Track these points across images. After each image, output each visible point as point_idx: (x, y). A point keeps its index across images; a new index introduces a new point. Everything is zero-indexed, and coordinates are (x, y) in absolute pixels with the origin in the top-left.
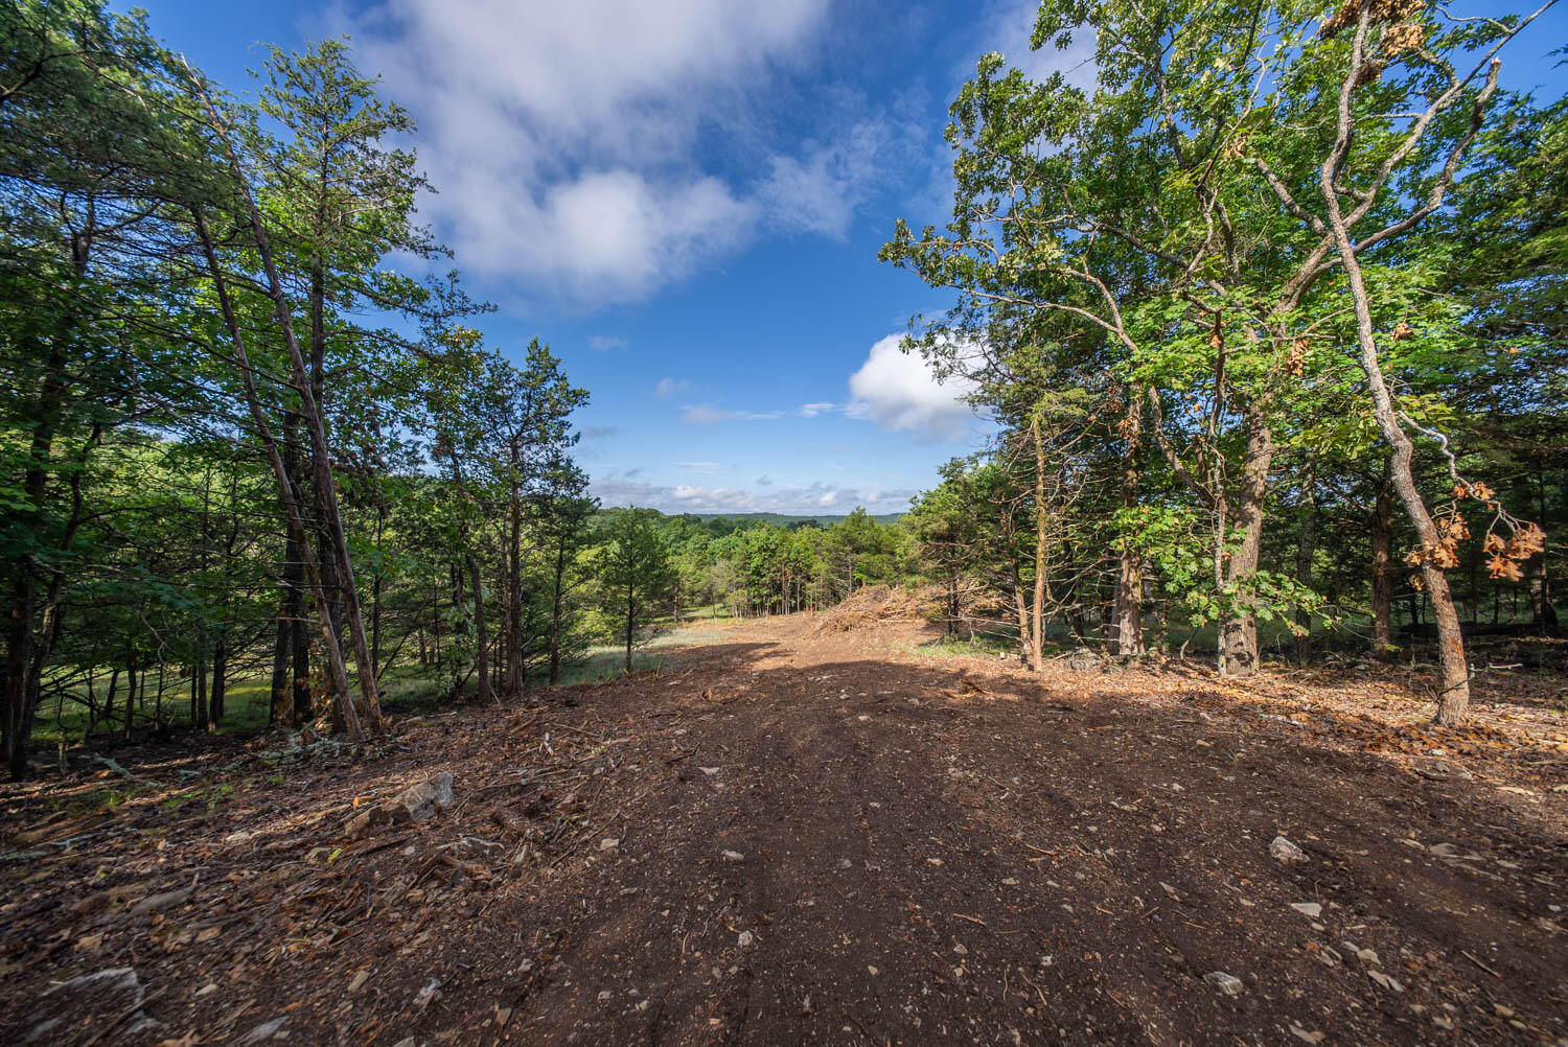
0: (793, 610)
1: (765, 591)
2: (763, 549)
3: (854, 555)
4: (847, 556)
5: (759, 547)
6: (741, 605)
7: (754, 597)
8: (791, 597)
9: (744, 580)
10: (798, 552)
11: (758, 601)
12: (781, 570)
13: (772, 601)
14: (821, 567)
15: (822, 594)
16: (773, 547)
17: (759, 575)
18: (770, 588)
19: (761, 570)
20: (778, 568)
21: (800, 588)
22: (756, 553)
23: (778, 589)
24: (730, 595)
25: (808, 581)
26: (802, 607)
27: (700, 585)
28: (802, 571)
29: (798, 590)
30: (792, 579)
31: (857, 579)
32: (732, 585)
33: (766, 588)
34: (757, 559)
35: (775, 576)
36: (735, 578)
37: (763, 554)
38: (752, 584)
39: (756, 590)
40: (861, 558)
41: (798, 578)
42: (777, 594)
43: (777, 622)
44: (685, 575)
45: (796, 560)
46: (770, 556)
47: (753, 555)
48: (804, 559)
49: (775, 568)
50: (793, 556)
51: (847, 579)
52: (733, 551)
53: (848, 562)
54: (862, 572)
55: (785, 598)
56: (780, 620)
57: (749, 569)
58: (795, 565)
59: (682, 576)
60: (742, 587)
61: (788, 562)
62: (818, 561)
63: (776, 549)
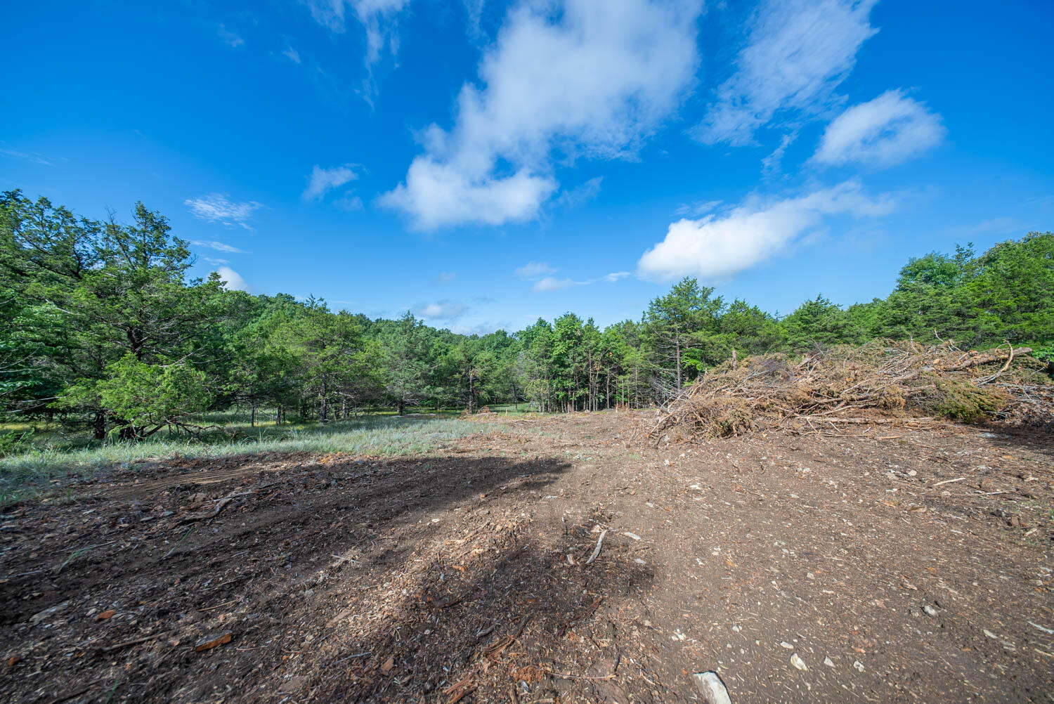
0: (601, 406)
1: (569, 384)
2: (567, 336)
3: (684, 334)
4: (674, 336)
5: (562, 334)
6: (543, 398)
7: (557, 390)
8: (599, 392)
9: (545, 369)
10: (608, 341)
11: (562, 394)
12: (588, 360)
13: (578, 396)
14: (635, 357)
15: (638, 386)
16: (578, 333)
17: (563, 365)
18: (576, 381)
19: (565, 359)
20: (585, 357)
21: (610, 382)
22: (560, 341)
23: (584, 381)
24: (529, 387)
25: (620, 374)
26: (612, 405)
27: (496, 373)
28: (612, 363)
29: (608, 384)
30: (601, 370)
31: (689, 367)
32: (533, 376)
33: (570, 380)
34: (561, 347)
35: (581, 367)
36: (534, 367)
37: (567, 341)
38: (555, 376)
39: (559, 382)
40: (695, 338)
41: (607, 370)
42: (584, 387)
43: (581, 417)
44: (479, 362)
45: (605, 350)
46: (575, 344)
47: (556, 344)
48: (614, 348)
49: (581, 358)
50: (601, 345)
51: (674, 367)
52: (535, 339)
53: (675, 345)
54: (694, 358)
55: (592, 393)
56: (585, 414)
57: (550, 357)
58: (604, 356)
59: (476, 363)
60: (543, 378)
61: (596, 351)
62: (632, 351)
63: (582, 336)
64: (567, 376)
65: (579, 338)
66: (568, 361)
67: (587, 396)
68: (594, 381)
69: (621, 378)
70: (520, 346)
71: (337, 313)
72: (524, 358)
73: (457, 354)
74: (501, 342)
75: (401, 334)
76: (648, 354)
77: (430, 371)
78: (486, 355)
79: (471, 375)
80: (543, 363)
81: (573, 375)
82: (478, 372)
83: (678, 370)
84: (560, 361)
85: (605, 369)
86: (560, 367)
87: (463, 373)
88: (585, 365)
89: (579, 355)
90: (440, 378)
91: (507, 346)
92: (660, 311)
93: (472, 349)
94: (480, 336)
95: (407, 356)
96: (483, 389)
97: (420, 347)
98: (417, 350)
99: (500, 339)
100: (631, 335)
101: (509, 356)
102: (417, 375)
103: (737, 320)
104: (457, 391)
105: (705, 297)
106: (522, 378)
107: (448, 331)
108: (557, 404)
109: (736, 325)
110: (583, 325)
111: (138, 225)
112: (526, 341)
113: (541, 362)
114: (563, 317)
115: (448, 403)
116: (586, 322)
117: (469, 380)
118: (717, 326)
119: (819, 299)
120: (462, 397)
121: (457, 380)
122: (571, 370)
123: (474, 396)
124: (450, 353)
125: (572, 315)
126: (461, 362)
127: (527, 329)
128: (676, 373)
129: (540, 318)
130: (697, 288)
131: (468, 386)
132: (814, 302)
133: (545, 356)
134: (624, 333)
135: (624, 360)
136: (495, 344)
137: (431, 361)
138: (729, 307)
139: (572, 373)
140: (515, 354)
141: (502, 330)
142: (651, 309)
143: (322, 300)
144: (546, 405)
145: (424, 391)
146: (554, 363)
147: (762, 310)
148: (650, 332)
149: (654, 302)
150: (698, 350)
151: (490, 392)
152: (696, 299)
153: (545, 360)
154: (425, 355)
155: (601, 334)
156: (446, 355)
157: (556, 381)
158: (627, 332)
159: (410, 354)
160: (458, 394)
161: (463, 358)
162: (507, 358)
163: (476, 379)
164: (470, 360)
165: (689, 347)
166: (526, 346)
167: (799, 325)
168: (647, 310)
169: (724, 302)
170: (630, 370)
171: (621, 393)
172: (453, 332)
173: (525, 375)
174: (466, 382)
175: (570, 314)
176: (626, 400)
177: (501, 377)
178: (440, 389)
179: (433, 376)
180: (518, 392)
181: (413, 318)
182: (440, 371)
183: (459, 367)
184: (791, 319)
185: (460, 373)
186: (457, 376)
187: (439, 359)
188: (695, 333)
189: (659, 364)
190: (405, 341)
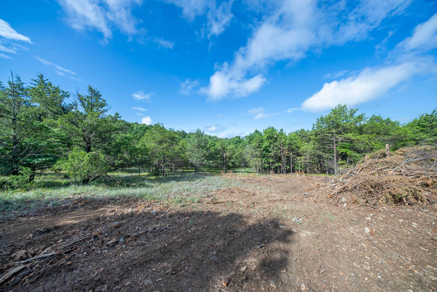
1: (271, 160)
2: (269, 138)
3: (340, 135)
4: (332, 136)
5: (267, 136)
6: (258, 167)
7: (265, 163)
8: (287, 164)
9: (259, 153)
10: (291, 139)
11: (267, 165)
12: (281, 149)
13: (275, 166)
14: (308, 148)
15: (309, 163)
16: (276, 136)
17: (268, 151)
18: (274, 159)
19: (269, 149)
20: (279, 148)
21: (293, 160)
22: (266, 140)
23: (279, 159)
24: (251, 161)
25: (297, 156)
26: (294, 171)
27: (236, 155)
28: (293, 150)
29: (291, 161)
30: (288, 154)
31: (342, 153)
32: (253, 156)
33: (271, 159)
34: (267, 143)
35: (277, 152)
36: (253, 152)
37: (270, 140)
38: (264, 156)
39: (266, 159)
40: (347, 137)
41: (291, 154)
42: (278, 162)
43: (279, 178)
44: (228, 150)
45: (290, 144)
46: (274, 141)
47: (264, 141)
48: (295, 143)
49: (277, 148)
50: (288, 141)
51: (331, 153)
52: (254, 139)
53: (333, 141)
54: (345, 148)
55: (283, 165)
56: (281, 177)
57: (261, 148)
58: (289, 147)
59: (227, 150)
60: (258, 157)
61: (285, 144)
62: (304, 144)
63: (277, 137)
64: (270, 157)
65: (276, 139)
66: (270, 149)
67: (280, 167)
68: (284, 159)
69: (299, 158)
70: (246, 142)
71: (168, 129)
72: (249, 148)
73: (218, 146)
74: (238, 141)
75: (195, 138)
76: (315, 146)
77: (207, 154)
78: (231, 146)
79: (224, 155)
80: (258, 151)
81: (273, 156)
82: (228, 154)
83: (335, 155)
84: (266, 150)
85: (290, 154)
86: (266, 152)
87: (221, 155)
88: (279, 151)
89: (276, 147)
90: (211, 157)
91: (240, 142)
92: (323, 123)
93: (225, 144)
94: (229, 138)
95: (198, 147)
96: (230, 162)
97: (203, 143)
98: (201, 145)
99: (237, 139)
100: (303, 137)
101: (242, 147)
102: (202, 155)
103: (376, 126)
104: (219, 162)
105: (352, 115)
106: (248, 157)
107: (216, 137)
108: (265, 170)
109: (375, 129)
110: (278, 132)
111: (89, 95)
112: (250, 140)
113: (257, 150)
114: (267, 129)
115: (215, 167)
116: (279, 131)
117: (224, 158)
118: (361, 131)
119: (434, 112)
120: (221, 165)
121: (219, 157)
122: (272, 154)
123: (226, 165)
124: (216, 146)
125: (272, 127)
126: (220, 150)
127: (250, 135)
128: (333, 156)
129: (256, 130)
130: (346, 110)
131: (223, 160)
132: (430, 114)
133: (259, 147)
134: (300, 136)
135: (301, 149)
136: (235, 142)
137: (208, 149)
138: (368, 119)
139: (272, 155)
140: (244, 146)
141: (238, 135)
142: (318, 123)
143: (162, 124)
144: (259, 170)
145: (204, 163)
146: (264, 150)
147: (393, 120)
148: (316, 135)
149: (319, 119)
150: (347, 144)
151: (233, 163)
152: (346, 116)
153: (259, 149)
154: (205, 146)
155: (287, 136)
156: (214, 146)
157: (264, 159)
158: (302, 135)
159: (199, 146)
160: (219, 163)
161: (221, 148)
162: (241, 148)
163: (226, 157)
164: (224, 149)
165: (342, 142)
166: (249, 143)
167: (418, 129)
168: (315, 123)
169: (365, 117)
170: (304, 154)
171: (298, 166)
172: (218, 137)
173: (249, 156)
174: (222, 158)
175: (271, 127)
176: (301, 169)
177: (238, 157)
178: (211, 162)
179: (208, 156)
180: (245, 163)
181: (200, 131)
182: (212, 154)
183: (219, 152)
184: (410, 126)
185: (220, 155)
186: (218, 156)
187: (211, 148)
188: (346, 135)
189: (322, 151)
190: (197, 141)
